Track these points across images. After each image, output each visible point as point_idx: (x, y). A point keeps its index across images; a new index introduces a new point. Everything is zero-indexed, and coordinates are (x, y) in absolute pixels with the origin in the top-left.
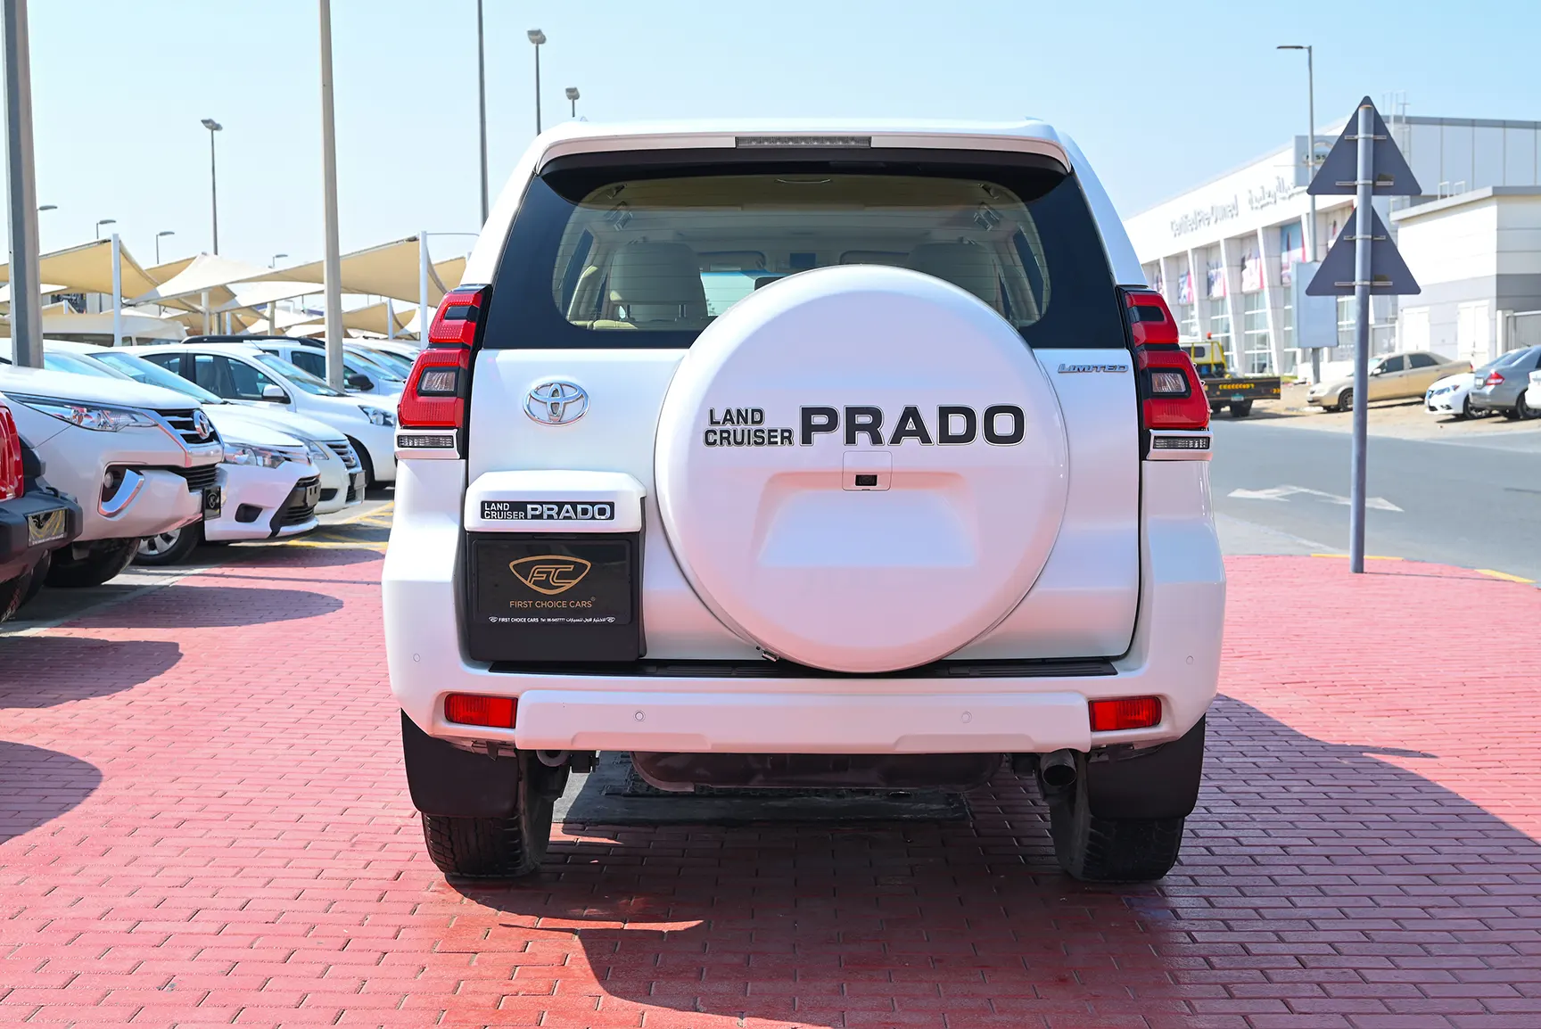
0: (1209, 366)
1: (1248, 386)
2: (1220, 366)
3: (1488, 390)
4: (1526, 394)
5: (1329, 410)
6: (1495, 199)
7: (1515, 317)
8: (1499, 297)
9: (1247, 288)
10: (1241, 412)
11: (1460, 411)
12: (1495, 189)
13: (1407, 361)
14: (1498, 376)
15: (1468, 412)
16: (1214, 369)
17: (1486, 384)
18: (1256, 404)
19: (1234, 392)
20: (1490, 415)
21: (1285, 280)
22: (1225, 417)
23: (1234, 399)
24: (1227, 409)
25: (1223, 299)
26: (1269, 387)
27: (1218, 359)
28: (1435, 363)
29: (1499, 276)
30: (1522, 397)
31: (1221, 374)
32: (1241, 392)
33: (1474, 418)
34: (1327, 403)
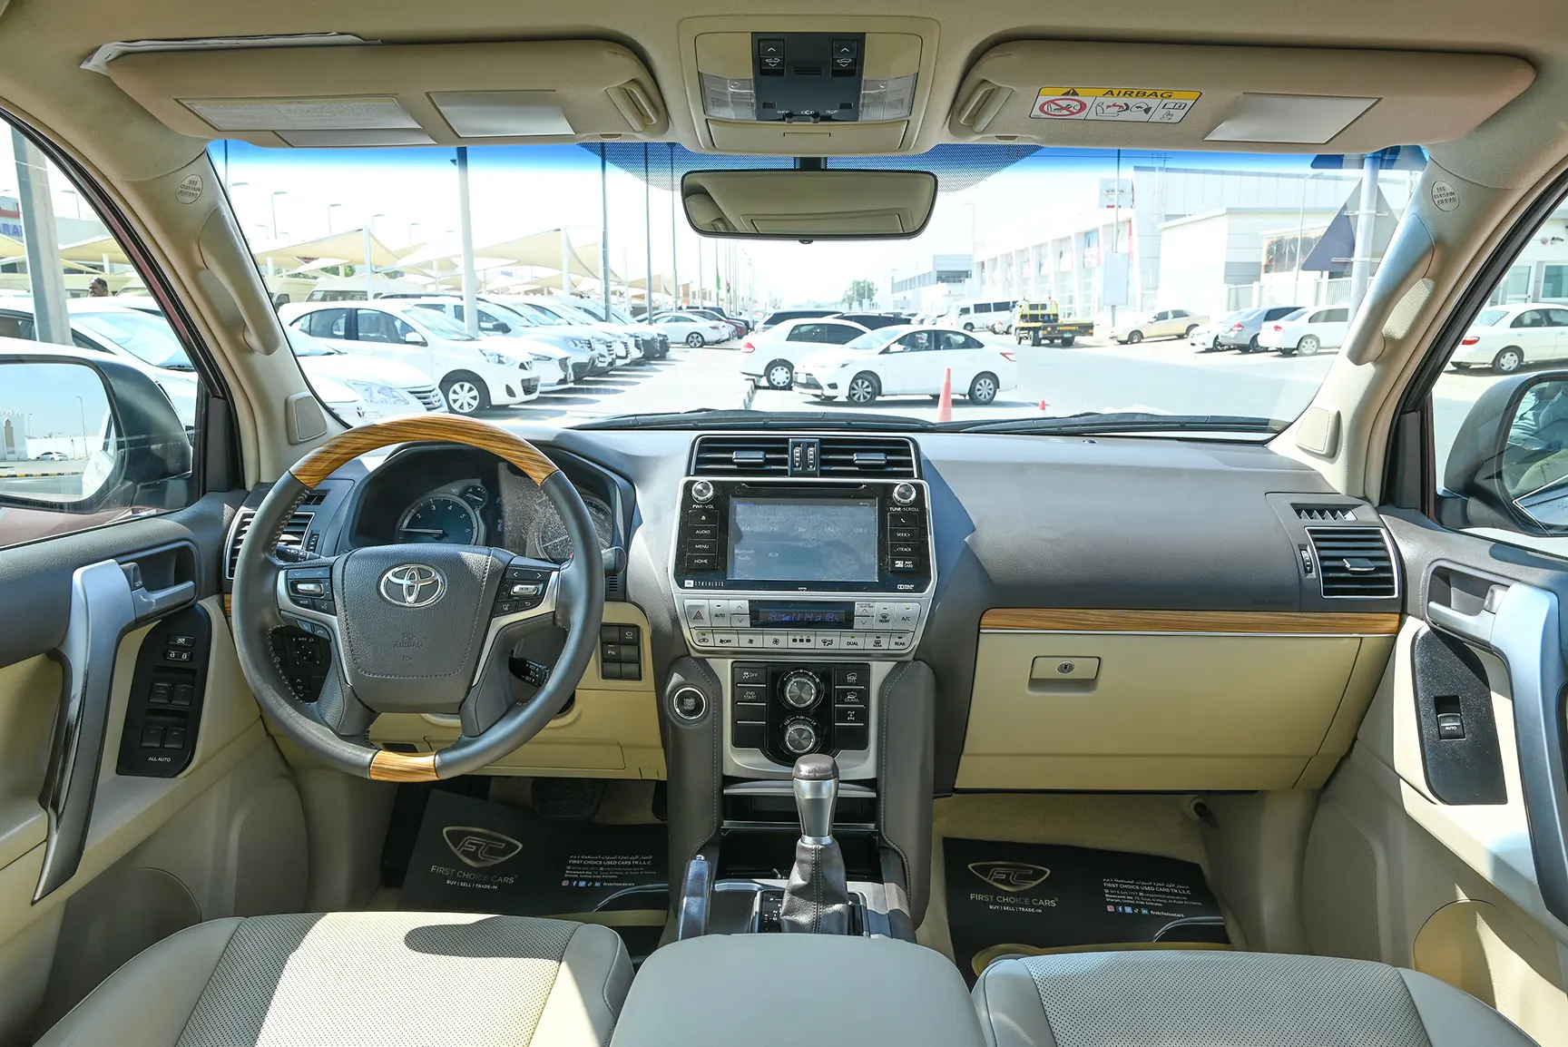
0: (1049, 315)
1: (1074, 328)
2: (1056, 315)
3: (1232, 334)
4: (1258, 337)
5: (1122, 343)
6: (1227, 216)
7: (1237, 288)
8: (1226, 276)
9: (1063, 269)
10: (1068, 343)
11: (1211, 346)
12: (1227, 209)
13: (1171, 315)
14: (1239, 326)
15: (1217, 346)
16: (1052, 317)
17: (1231, 330)
18: (1078, 339)
19: (1065, 331)
20: (1229, 349)
21: (1086, 264)
22: (1057, 346)
23: (1065, 336)
24: (1060, 341)
25: (1047, 276)
26: (1087, 329)
27: (1054, 312)
28: (1187, 316)
29: (1226, 263)
30: (1255, 338)
31: (1056, 320)
32: (1070, 331)
33: (1219, 351)
34: (1120, 339)
